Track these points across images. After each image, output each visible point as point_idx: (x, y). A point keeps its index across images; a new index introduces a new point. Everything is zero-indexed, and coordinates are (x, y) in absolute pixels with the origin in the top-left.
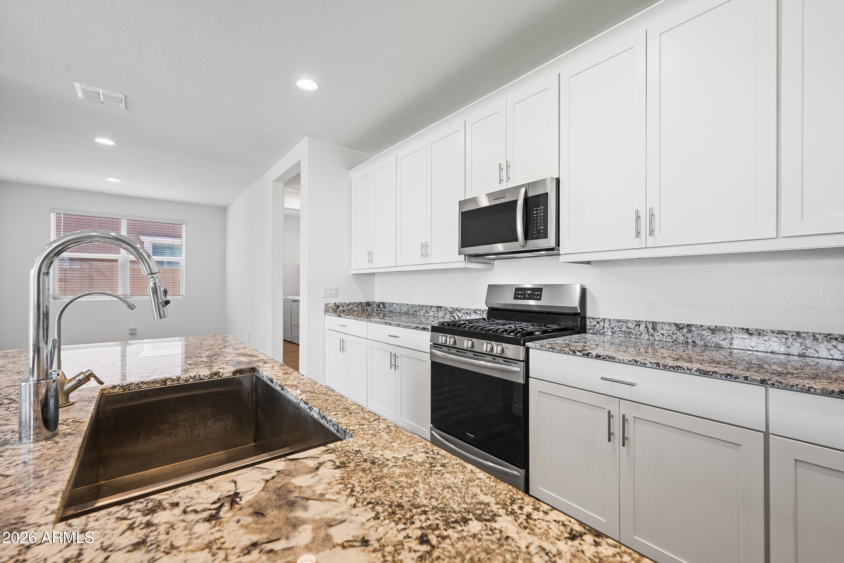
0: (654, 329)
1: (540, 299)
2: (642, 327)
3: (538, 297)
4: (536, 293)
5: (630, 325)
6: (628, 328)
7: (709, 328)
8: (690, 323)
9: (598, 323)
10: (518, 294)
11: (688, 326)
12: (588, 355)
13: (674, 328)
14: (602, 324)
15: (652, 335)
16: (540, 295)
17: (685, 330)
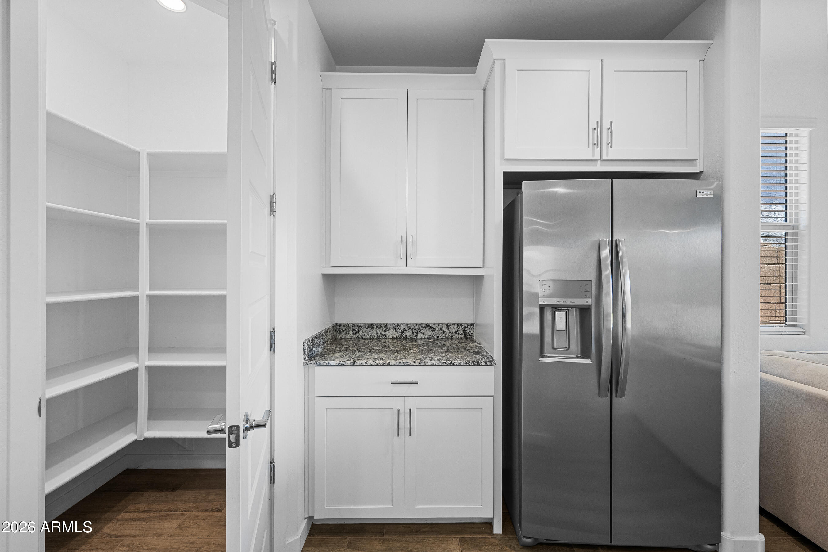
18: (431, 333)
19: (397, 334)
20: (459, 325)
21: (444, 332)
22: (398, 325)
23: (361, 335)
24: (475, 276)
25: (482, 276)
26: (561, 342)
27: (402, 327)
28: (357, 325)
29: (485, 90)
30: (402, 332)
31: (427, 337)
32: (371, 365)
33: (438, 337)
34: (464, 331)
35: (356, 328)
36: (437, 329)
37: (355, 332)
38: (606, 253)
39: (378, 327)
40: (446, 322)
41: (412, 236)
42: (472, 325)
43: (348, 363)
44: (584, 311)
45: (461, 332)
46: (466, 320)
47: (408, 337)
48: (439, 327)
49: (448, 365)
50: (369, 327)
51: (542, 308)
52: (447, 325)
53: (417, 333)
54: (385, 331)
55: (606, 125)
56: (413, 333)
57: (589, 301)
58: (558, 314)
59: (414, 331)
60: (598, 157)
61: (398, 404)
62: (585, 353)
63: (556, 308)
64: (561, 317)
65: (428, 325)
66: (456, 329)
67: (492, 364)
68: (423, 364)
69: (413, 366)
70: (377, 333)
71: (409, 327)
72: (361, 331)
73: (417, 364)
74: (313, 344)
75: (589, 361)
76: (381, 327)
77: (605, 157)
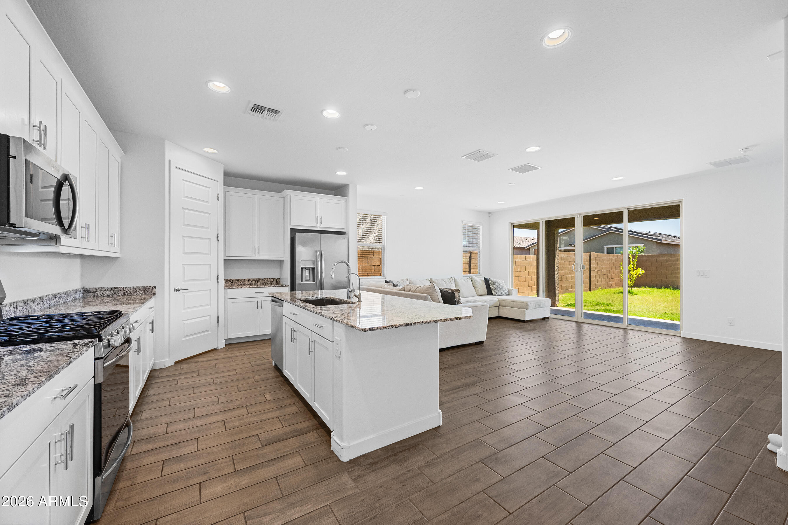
13: (23, 303)
17: (26, 304)
18: (263, 282)
19: (249, 283)
20: (274, 279)
21: (268, 281)
22: (249, 279)
24: (280, 260)
25: (283, 260)
26: (308, 278)
27: (251, 280)
29: (284, 198)
30: (251, 282)
32: (248, 288)
34: (276, 281)
35: (231, 281)
36: (266, 280)
37: (231, 282)
38: (318, 253)
41: (258, 246)
42: (279, 278)
43: (240, 287)
44: (313, 269)
45: (275, 281)
46: (277, 277)
47: (254, 283)
48: (266, 279)
49: (274, 287)
50: (237, 280)
51: (302, 269)
52: (269, 279)
53: (258, 282)
54: (244, 282)
55: (320, 217)
56: (256, 282)
57: (315, 266)
60: (318, 226)
61: (257, 299)
62: (314, 281)
63: (306, 269)
64: (307, 271)
65: (262, 279)
66: (273, 280)
67: (287, 286)
69: (262, 287)
70: (241, 283)
71: (254, 280)
72: (233, 282)
74: (225, 283)
75: (314, 282)
76: (242, 280)
77: (320, 226)
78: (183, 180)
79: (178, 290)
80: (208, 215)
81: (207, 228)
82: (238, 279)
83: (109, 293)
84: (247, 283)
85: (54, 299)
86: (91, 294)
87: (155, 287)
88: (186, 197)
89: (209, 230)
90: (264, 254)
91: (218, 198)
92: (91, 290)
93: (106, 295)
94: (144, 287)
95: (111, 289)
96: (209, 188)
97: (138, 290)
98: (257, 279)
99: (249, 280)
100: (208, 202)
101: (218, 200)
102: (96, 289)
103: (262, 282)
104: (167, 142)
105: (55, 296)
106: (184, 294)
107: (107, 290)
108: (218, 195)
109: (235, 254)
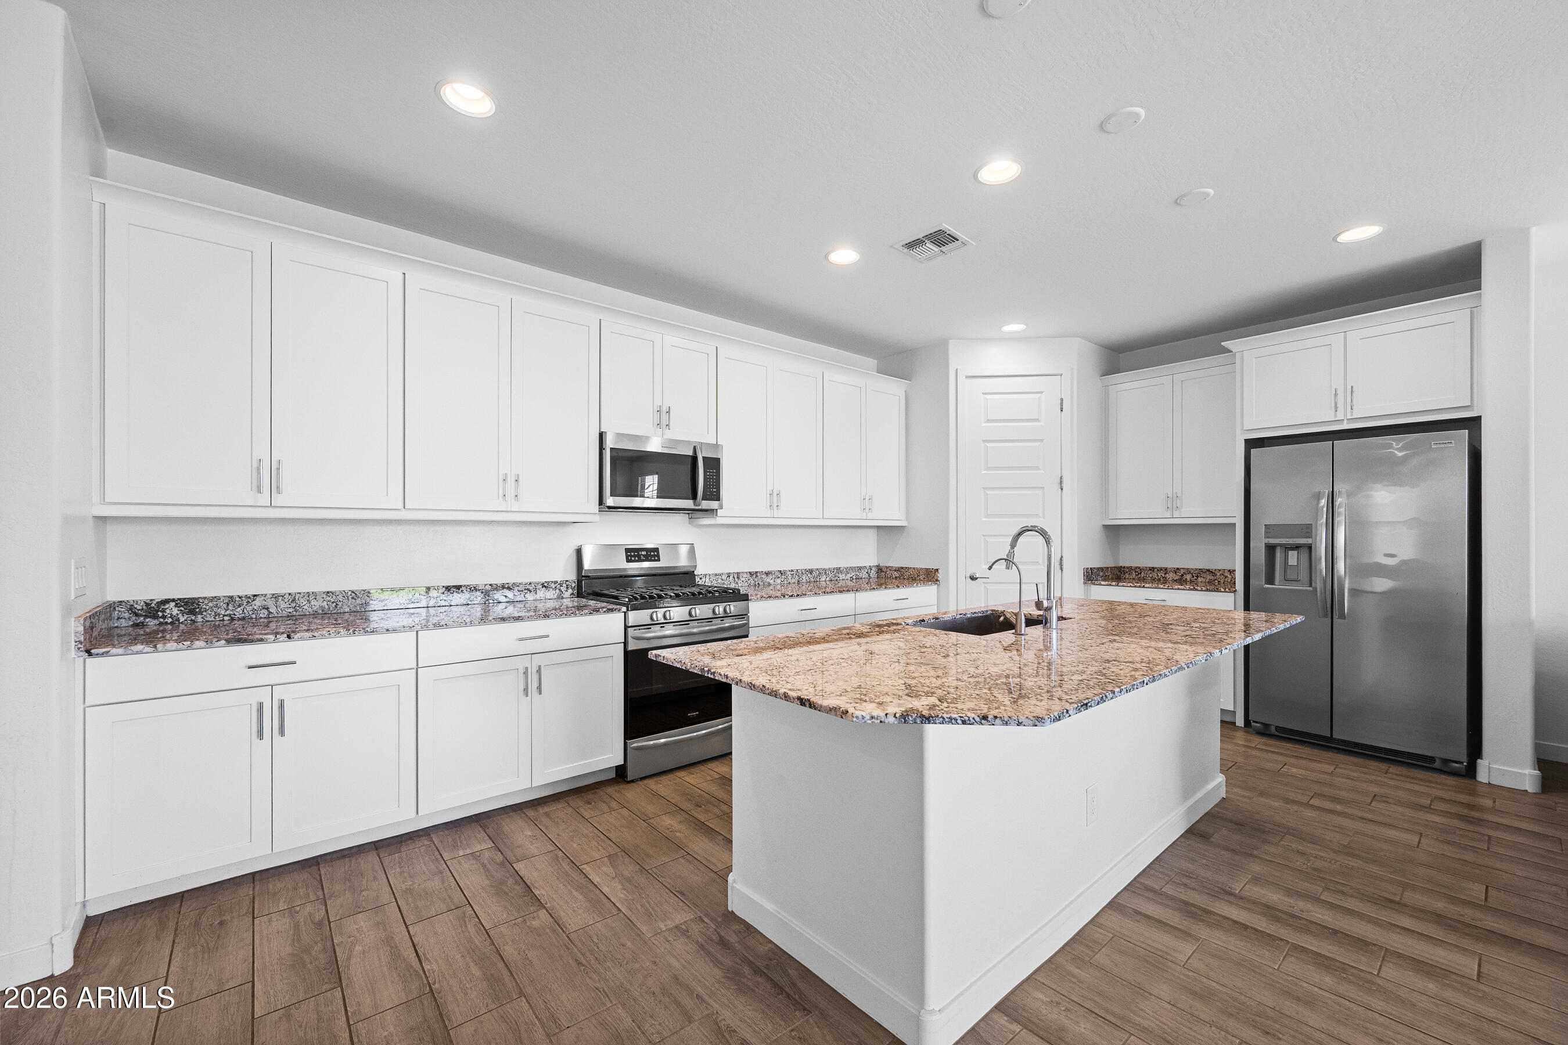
0: (738, 578)
1: (659, 560)
2: (731, 577)
3: (656, 558)
4: (652, 553)
5: (724, 577)
6: (722, 580)
7: (765, 573)
8: (757, 571)
9: (701, 579)
10: (631, 556)
11: (756, 572)
12: (792, 596)
13: (749, 575)
14: (704, 579)
15: (737, 583)
16: (658, 556)
17: (754, 576)
18: (1212, 578)
19: (1177, 578)
21: (1226, 577)
22: (1178, 569)
23: (1142, 576)
26: (1294, 575)
27: (1182, 571)
28: (1139, 568)
30: (1182, 575)
31: (1207, 581)
32: (1131, 586)
33: (1219, 582)
35: (1138, 570)
36: (1218, 574)
37: (1137, 573)
38: (1325, 501)
39: (1158, 570)
40: (1229, 568)
41: (1178, 493)
43: (1114, 583)
44: (1310, 548)
47: (1188, 579)
48: (1221, 572)
50: (1151, 570)
51: (1270, 547)
52: (1229, 571)
53: (1197, 577)
54: (1165, 574)
56: (1193, 577)
57: (1311, 541)
58: (1290, 553)
59: (1194, 575)
62: (1311, 583)
63: (1286, 547)
64: (1292, 554)
67: (1234, 592)
68: (1171, 587)
69: (1163, 588)
70: (1158, 576)
71: (1188, 571)
72: (1143, 573)
73: (1166, 587)
74: (1092, 572)
75: (1310, 588)
76: (1161, 570)
78: (984, 394)
79: (973, 578)
80: (1037, 444)
81: (1037, 468)
82: (1153, 568)
83: (896, 574)
84: (1171, 576)
85: (809, 575)
86: (883, 574)
87: (937, 570)
88: (989, 421)
89: (1042, 471)
90: (1192, 512)
91: (1062, 405)
92: (884, 570)
93: (894, 576)
94: (927, 569)
95: (898, 570)
96: (1042, 392)
97: (921, 572)
98: (1196, 569)
99: (1176, 570)
100: (1037, 420)
101: (1062, 411)
102: (887, 567)
103: (1210, 577)
104: (951, 342)
105: (811, 571)
106: (986, 585)
107: (895, 571)
108: (1062, 400)
109: (1126, 514)
